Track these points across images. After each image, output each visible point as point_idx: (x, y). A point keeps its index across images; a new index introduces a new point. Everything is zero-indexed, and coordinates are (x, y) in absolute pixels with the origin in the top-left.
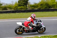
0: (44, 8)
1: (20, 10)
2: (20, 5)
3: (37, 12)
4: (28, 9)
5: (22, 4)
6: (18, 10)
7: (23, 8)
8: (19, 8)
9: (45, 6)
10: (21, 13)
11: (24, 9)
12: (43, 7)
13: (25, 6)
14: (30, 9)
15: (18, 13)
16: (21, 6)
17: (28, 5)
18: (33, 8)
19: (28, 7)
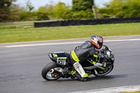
0: (130, 15)
1: (77, 19)
2: (77, 9)
4: (95, 18)
5: (82, 7)
6: (73, 18)
7: (85, 15)
8: (75, 14)
9: (134, 11)
11: (86, 17)
12: (128, 13)
13: (88, 10)
14: (100, 16)
15: (73, 25)
16: (80, 10)
18: (106, 15)
19: (94, 14)
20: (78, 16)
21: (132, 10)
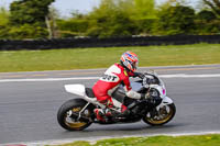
0: (110, 33)
1: (17, 39)
2: (17, 21)
3: (85, 50)
4: (50, 37)
5: (27, 17)
6: (11, 38)
7: (31, 31)
8: (14, 30)
10: (23, 52)
11: (33, 35)
12: (106, 29)
13: (37, 23)
14: (59, 34)
16: (23, 23)
17: (48, 22)
18: (69, 32)
19: (49, 30)
20: (19, 34)
21: (113, 25)
